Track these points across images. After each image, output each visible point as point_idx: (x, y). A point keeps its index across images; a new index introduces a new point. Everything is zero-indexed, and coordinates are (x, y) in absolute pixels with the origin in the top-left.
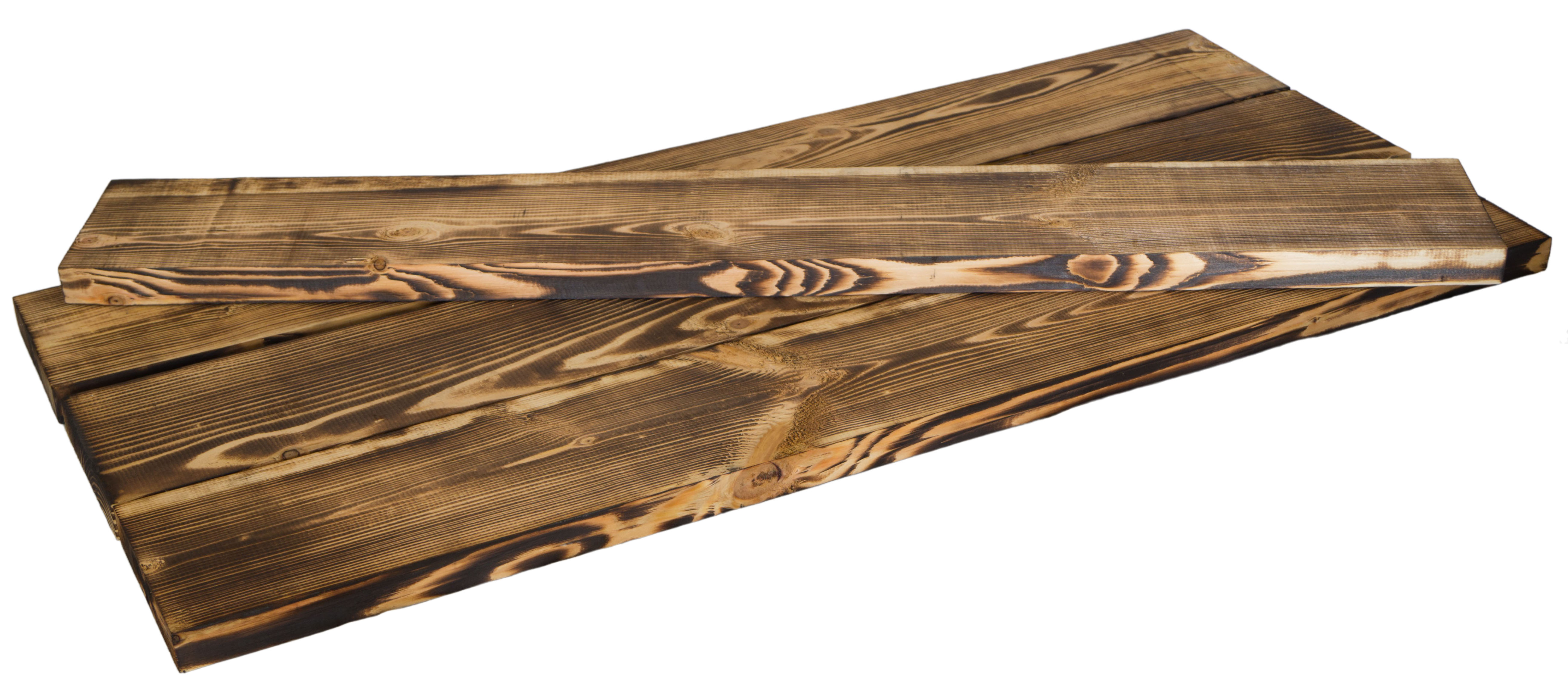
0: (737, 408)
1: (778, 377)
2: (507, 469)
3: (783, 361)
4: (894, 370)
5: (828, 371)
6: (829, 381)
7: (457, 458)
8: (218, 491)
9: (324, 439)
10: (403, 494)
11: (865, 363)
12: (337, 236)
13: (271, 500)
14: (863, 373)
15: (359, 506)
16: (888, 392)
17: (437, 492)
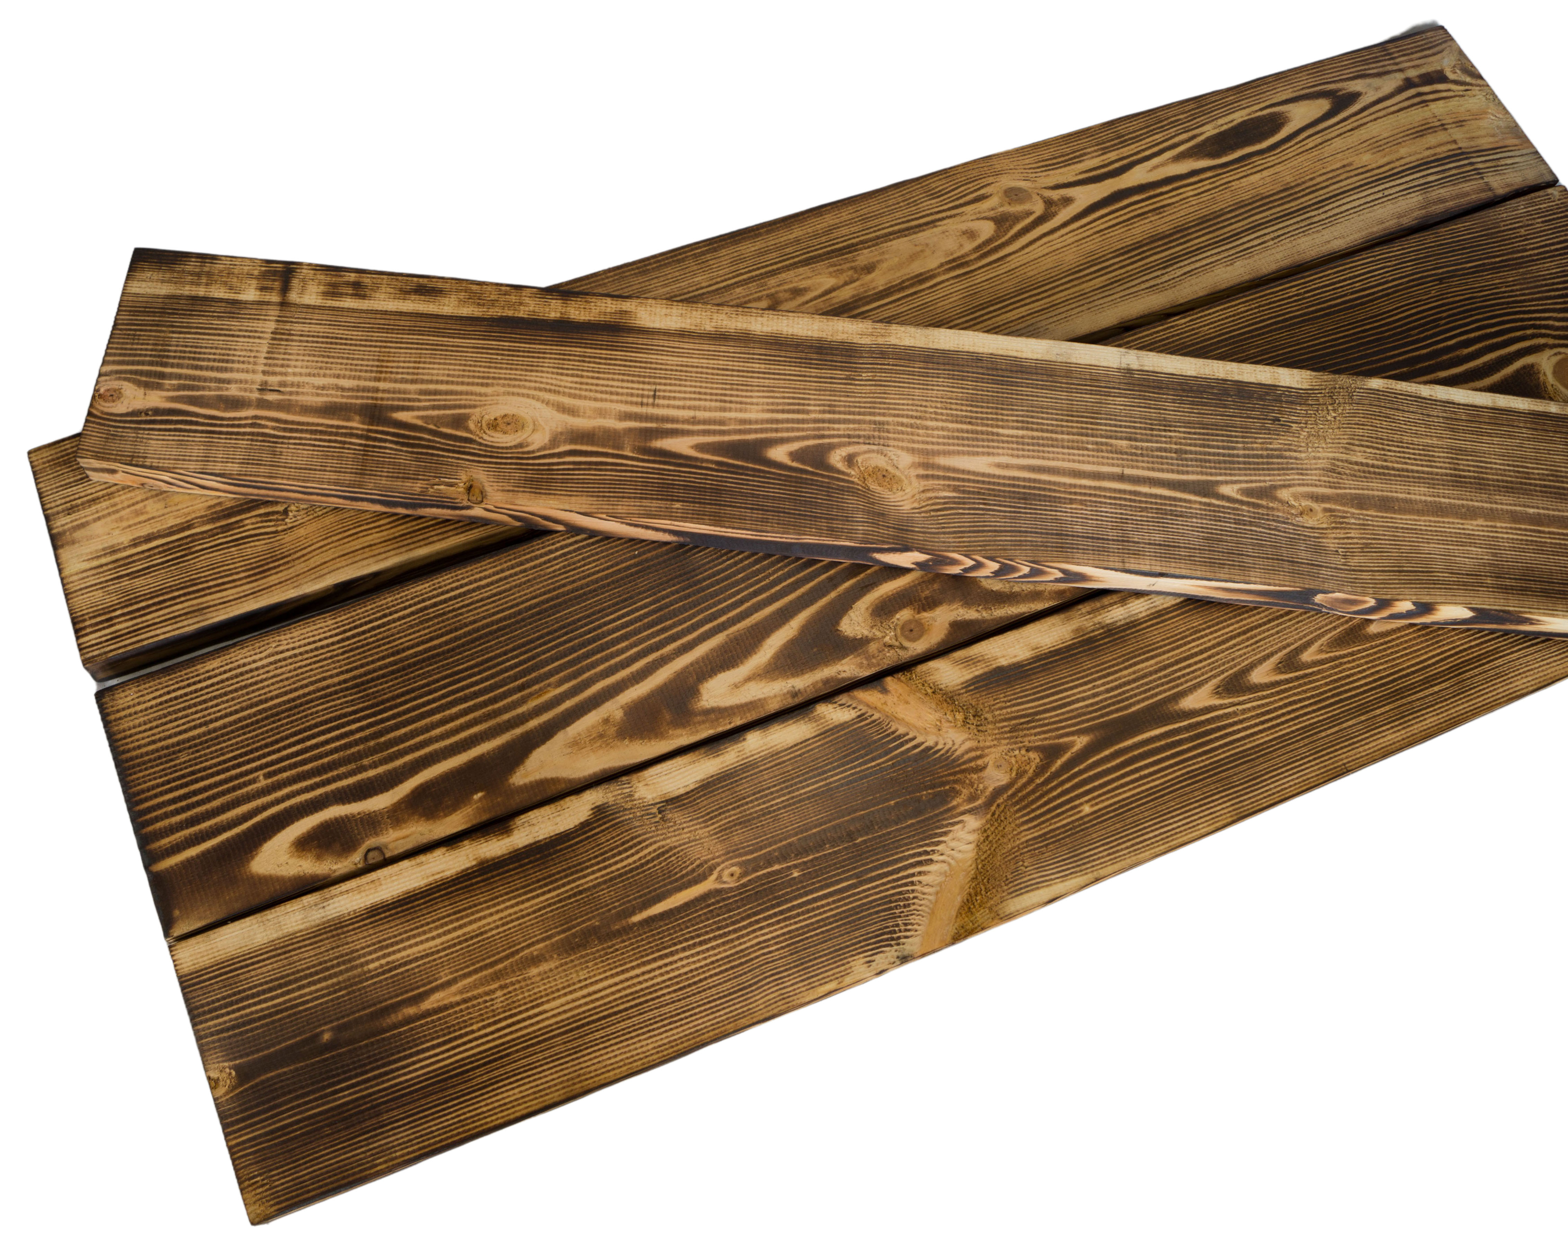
0: (910, 822)
1: (959, 758)
2: (634, 924)
3: (965, 722)
4: (1094, 759)
5: (1017, 752)
6: (1020, 775)
7: (575, 895)
8: (291, 930)
9: (414, 829)
10: (512, 965)
11: (1061, 740)
12: (420, 423)
13: (354, 959)
14: (1059, 763)
15: (460, 985)
16: (1087, 809)
17: (552, 965)
